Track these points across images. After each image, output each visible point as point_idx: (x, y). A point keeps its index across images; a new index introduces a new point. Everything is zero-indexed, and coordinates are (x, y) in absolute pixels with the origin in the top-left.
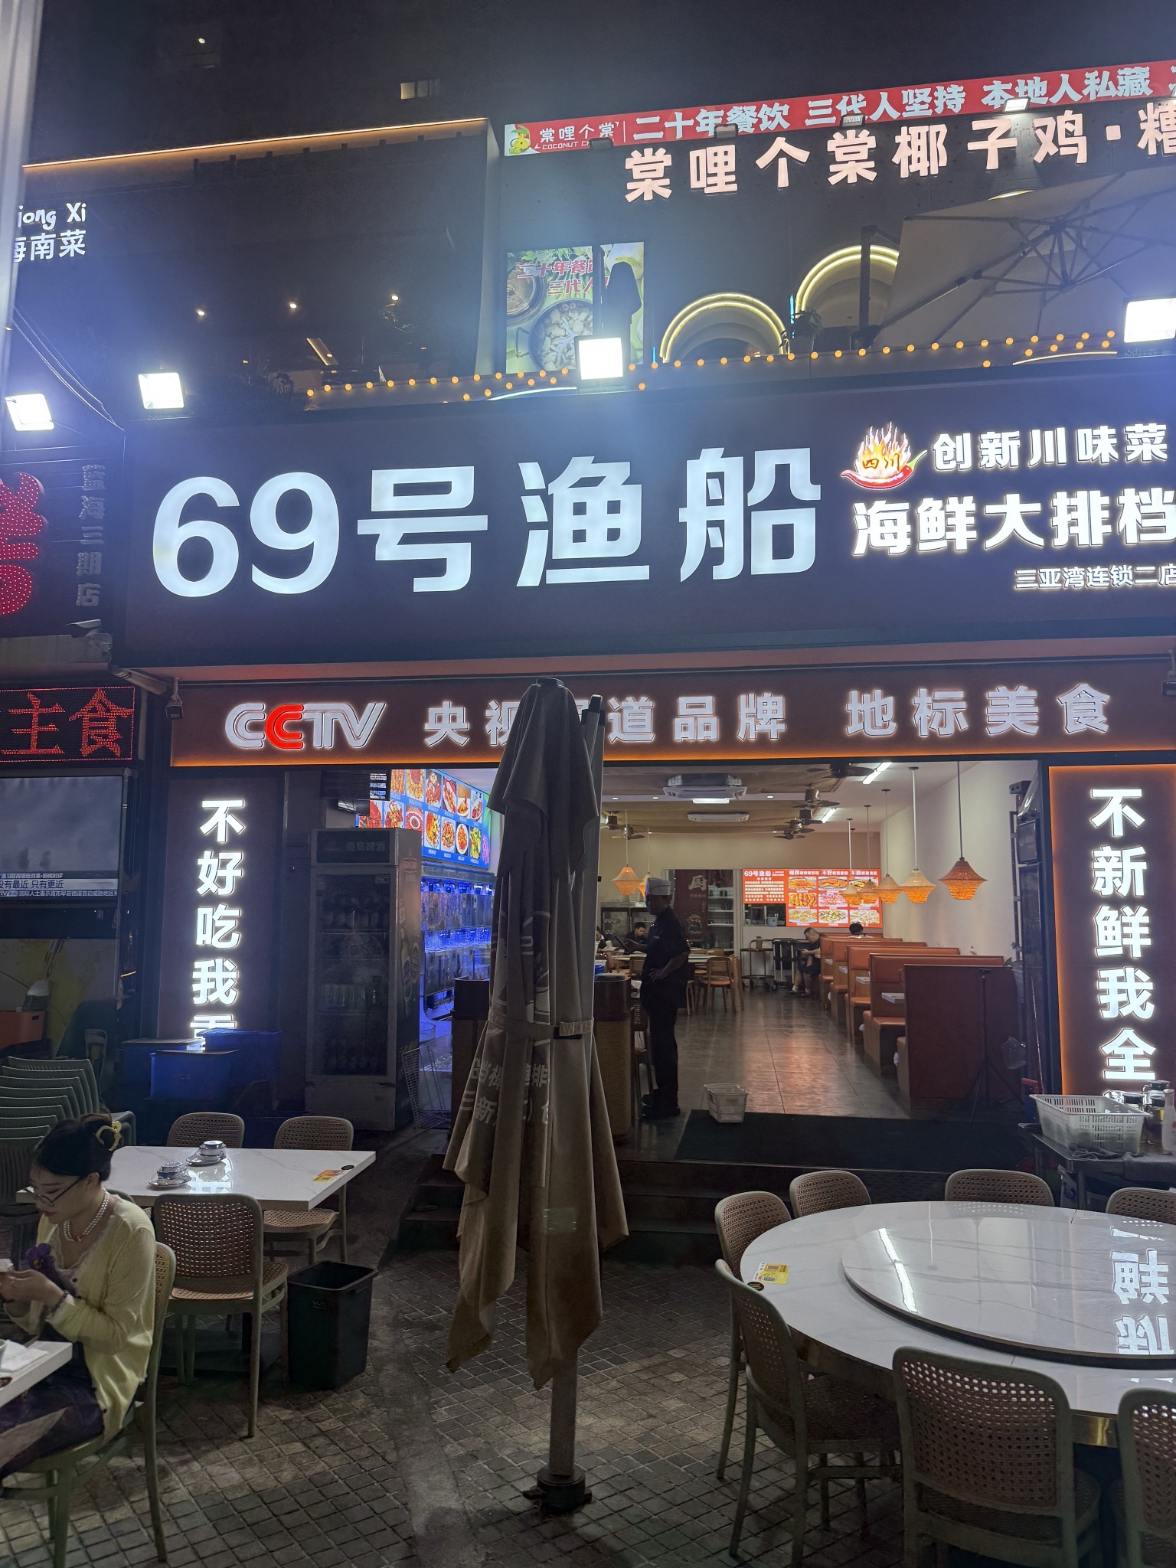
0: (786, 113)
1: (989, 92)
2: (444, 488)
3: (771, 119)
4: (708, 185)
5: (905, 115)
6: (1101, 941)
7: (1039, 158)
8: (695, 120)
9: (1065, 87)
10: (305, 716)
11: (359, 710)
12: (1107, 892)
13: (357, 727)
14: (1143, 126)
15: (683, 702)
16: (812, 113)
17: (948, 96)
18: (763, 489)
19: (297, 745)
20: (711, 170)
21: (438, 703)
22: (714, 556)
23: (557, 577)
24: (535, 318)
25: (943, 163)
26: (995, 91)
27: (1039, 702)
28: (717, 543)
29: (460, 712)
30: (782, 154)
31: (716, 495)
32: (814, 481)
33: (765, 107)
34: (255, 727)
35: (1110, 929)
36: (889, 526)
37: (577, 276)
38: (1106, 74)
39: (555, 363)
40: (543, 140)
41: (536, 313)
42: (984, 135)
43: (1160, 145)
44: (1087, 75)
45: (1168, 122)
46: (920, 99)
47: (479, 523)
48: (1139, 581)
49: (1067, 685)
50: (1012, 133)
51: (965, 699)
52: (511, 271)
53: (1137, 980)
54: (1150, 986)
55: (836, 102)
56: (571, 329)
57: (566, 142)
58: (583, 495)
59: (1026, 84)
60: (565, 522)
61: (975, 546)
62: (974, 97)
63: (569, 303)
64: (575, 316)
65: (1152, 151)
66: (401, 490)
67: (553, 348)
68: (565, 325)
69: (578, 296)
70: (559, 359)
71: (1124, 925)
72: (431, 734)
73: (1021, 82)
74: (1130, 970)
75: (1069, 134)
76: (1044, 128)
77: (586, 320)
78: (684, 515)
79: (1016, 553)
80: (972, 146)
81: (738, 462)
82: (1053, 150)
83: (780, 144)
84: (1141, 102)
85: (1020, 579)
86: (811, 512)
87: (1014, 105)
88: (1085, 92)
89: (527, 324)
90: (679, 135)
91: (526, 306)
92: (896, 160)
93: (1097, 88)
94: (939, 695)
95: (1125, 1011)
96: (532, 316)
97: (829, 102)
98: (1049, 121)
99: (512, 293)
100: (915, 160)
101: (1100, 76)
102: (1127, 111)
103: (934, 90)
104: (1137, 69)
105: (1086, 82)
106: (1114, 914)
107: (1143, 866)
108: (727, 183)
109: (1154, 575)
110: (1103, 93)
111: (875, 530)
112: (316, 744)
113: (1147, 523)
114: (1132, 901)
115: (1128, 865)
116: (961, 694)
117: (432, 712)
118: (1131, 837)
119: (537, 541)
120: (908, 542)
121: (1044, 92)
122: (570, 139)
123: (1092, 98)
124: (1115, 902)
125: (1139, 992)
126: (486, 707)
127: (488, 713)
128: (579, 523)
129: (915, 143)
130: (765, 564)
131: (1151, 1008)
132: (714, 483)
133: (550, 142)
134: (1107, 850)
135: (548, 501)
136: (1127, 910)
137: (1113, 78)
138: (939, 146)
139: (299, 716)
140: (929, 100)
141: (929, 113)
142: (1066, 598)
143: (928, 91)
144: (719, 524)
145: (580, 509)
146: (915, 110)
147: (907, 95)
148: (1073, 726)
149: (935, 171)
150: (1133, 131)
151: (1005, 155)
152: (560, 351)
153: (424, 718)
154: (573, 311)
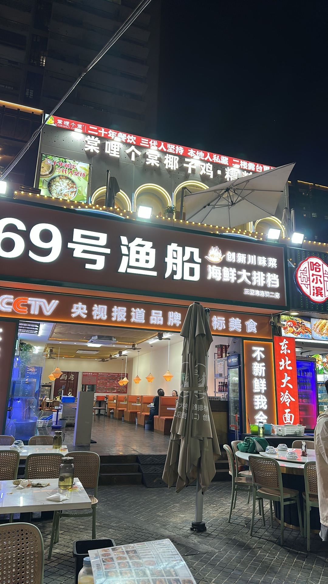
0: (135, 139)
1: (190, 152)
2: (97, 239)
3: (131, 140)
4: (111, 153)
5: (168, 151)
6: (256, 388)
7: (201, 174)
8: (108, 133)
9: (208, 157)
10: (29, 302)
11: (49, 302)
12: (256, 375)
13: (48, 308)
14: (226, 172)
15: (153, 312)
16: (142, 142)
17: (179, 149)
18: (187, 257)
19: (25, 312)
20: (112, 149)
21: (77, 303)
22: (174, 272)
23: (130, 271)
24: (50, 178)
25: (177, 167)
26: (191, 152)
27: (241, 323)
28: (175, 269)
29: (85, 307)
30: (133, 151)
31: (175, 256)
32: (200, 257)
33: (129, 136)
34: (9, 304)
35: (257, 384)
36: (216, 273)
37: (66, 168)
38: (218, 156)
39: (56, 194)
40: (58, 123)
41: (51, 176)
42: (188, 163)
43: (230, 179)
44: (214, 155)
45: (232, 173)
46: (172, 148)
47: (108, 251)
48: (271, 296)
49: (247, 319)
50: (195, 165)
51: (225, 320)
52: (43, 160)
53: (263, 398)
54: (266, 400)
55: (149, 141)
56: (63, 184)
57: (66, 126)
58: (139, 249)
59: (199, 153)
60: (133, 256)
61: (236, 281)
62: (186, 152)
63: (63, 176)
64: (65, 181)
65: (228, 180)
66: (83, 236)
67: (56, 189)
68: (61, 183)
69: (66, 175)
70: (58, 193)
71: (260, 383)
72: (73, 313)
73: (198, 152)
74: (262, 396)
75: (209, 169)
76: (203, 166)
77: (68, 183)
78: (166, 260)
79: (244, 285)
80: (185, 165)
81: (181, 248)
82: (205, 173)
83: (133, 148)
84: (226, 166)
85: (246, 291)
86: (199, 265)
87: (195, 157)
88: (213, 159)
89: (48, 179)
90: (103, 135)
91: (47, 173)
92: (165, 162)
93: (216, 159)
94: (219, 318)
95: (261, 407)
96: (50, 177)
97: (147, 140)
98: (204, 164)
99: (43, 167)
100: (170, 164)
101: (217, 156)
102: (222, 167)
103: (176, 146)
104: (225, 157)
105: (213, 157)
106: (258, 380)
107: (264, 368)
108: (116, 154)
109: (274, 295)
110: (217, 161)
111: (213, 273)
112: (32, 312)
113: (273, 282)
114: (262, 377)
115: (261, 368)
116: (224, 319)
117: (75, 306)
118: (262, 360)
119: (125, 259)
120: (221, 277)
121: (203, 156)
122: (67, 125)
123: (215, 161)
124: (258, 377)
125: (264, 402)
126: (93, 306)
127: (94, 308)
128: (138, 256)
129: (170, 159)
130: (187, 277)
131: (266, 406)
132: (175, 253)
133: (60, 124)
134: (256, 363)
135: (129, 249)
136: (261, 379)
137: (220, 158)
138: (176, 162)
139: (26, 302)
140: (174, 149)
141: (174, 152)
142: (255, 298)
143: (174, 146)
144: (176, 264)
145: (138, 252)
146: (170, 150)
147: (169, 145)
148: (249, 330)
149: (175, 169)
150: (224, 173)
151: (193, 170)
152: (58, 190)
153: (71, 307)
154: (64, 179)
